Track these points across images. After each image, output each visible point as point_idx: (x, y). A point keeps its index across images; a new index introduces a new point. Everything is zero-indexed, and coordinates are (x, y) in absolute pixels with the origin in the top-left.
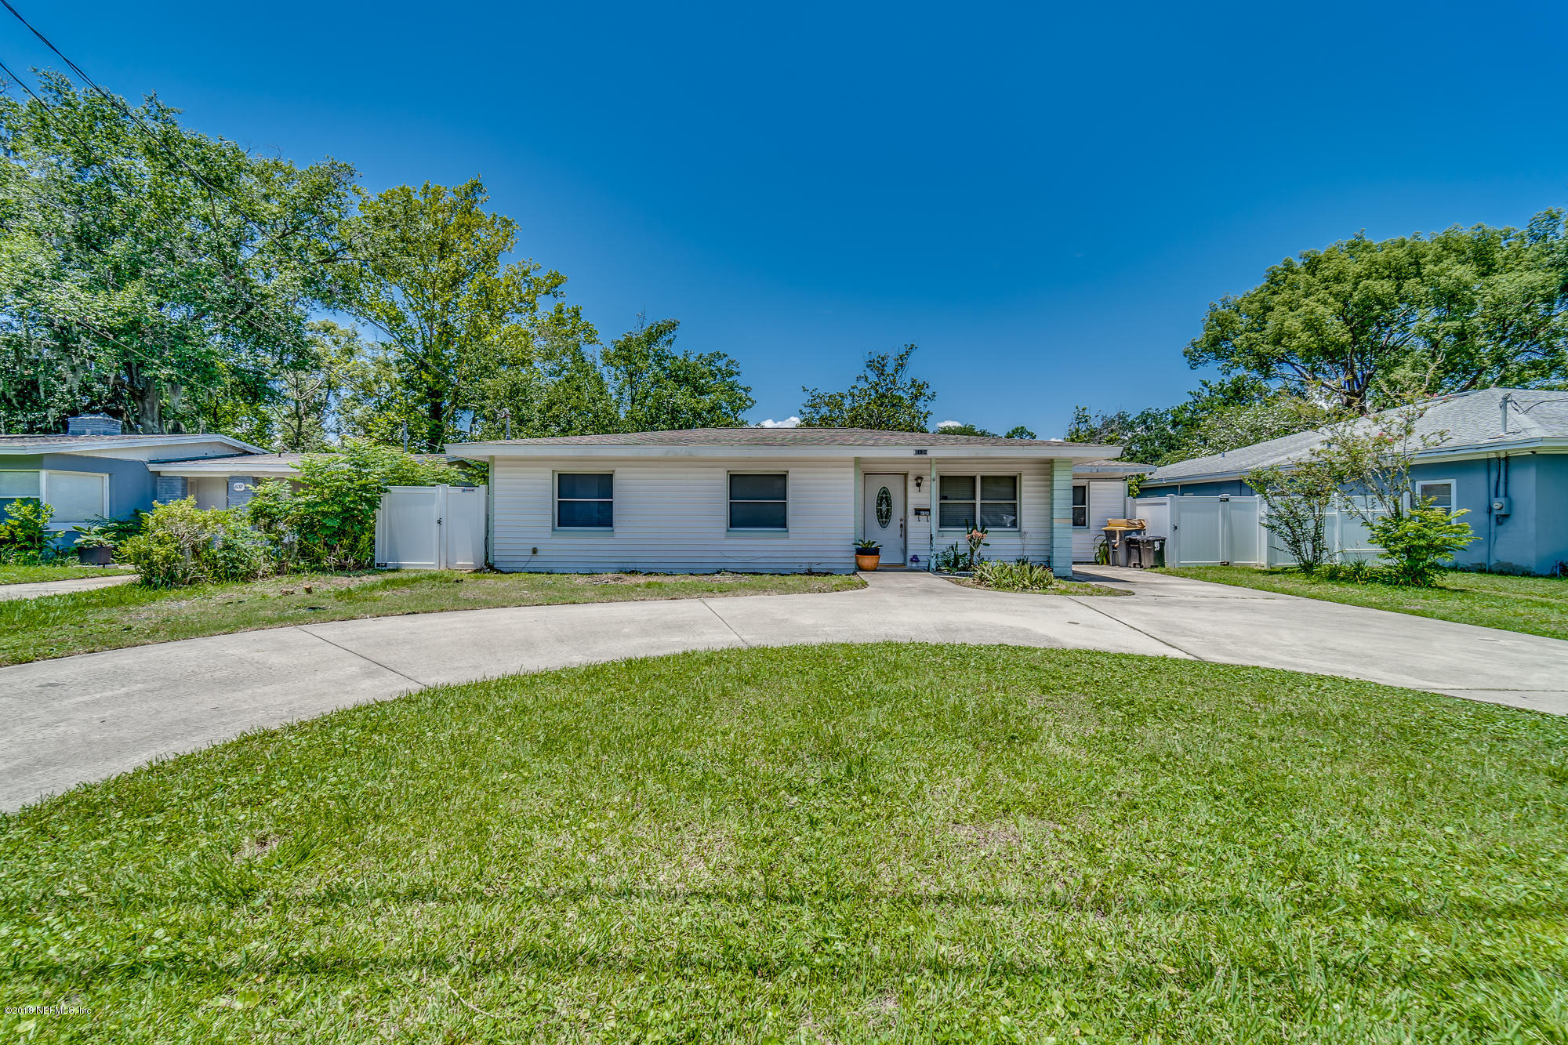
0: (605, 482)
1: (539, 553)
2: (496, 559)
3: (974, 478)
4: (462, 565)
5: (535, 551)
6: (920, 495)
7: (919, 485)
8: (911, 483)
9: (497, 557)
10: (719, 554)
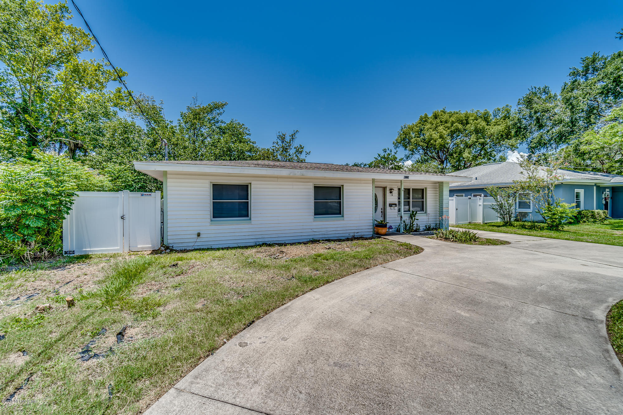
0: (244, 190)
1: (201, 236)
2: (169, 241)
3: (409, 190)
4: (142, 248)
5: (199, 235)
6: (392, 197)
7: (391, 192)
8: (388, 192)
9: (170, 240)
10: (310, 230)
